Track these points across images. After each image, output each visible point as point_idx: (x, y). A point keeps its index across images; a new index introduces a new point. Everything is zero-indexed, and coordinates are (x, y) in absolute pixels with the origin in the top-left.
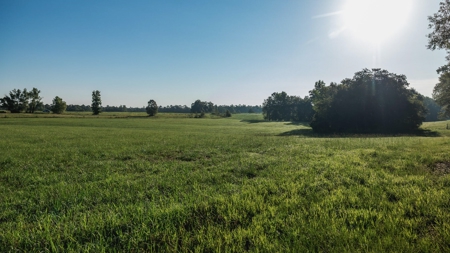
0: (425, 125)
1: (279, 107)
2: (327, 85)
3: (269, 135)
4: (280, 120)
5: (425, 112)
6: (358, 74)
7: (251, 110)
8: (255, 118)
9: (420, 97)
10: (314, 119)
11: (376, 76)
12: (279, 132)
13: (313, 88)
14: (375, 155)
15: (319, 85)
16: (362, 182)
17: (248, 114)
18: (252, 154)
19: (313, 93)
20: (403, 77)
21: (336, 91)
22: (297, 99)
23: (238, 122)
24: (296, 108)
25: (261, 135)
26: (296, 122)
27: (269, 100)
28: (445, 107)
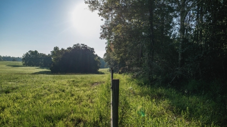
0: (100, 70)
1: (32, 59)
2: (60, 49)
3: (25, 74)
4: (33, 66)
5: (100, 64)
6: (75, 45)
7: (14, 59)
8: (17, 64)
9: (99, 58)
10: (52, 66)
11: (82, 47)
12: (31, 73)
13: (53, 50)
14: (74, 81)
15: (56, 49)
16: (63, 91)
17: (12, 62)
18: (10, 83)
19: (53, 52)
20: (93, 49)
21: (64, 52)
22: (44, 55)
23: (4, 66)
24: (43, 60)
25: (20, 74)
26: (42, 67)
27: (27, 54)
28: (107, 63)
